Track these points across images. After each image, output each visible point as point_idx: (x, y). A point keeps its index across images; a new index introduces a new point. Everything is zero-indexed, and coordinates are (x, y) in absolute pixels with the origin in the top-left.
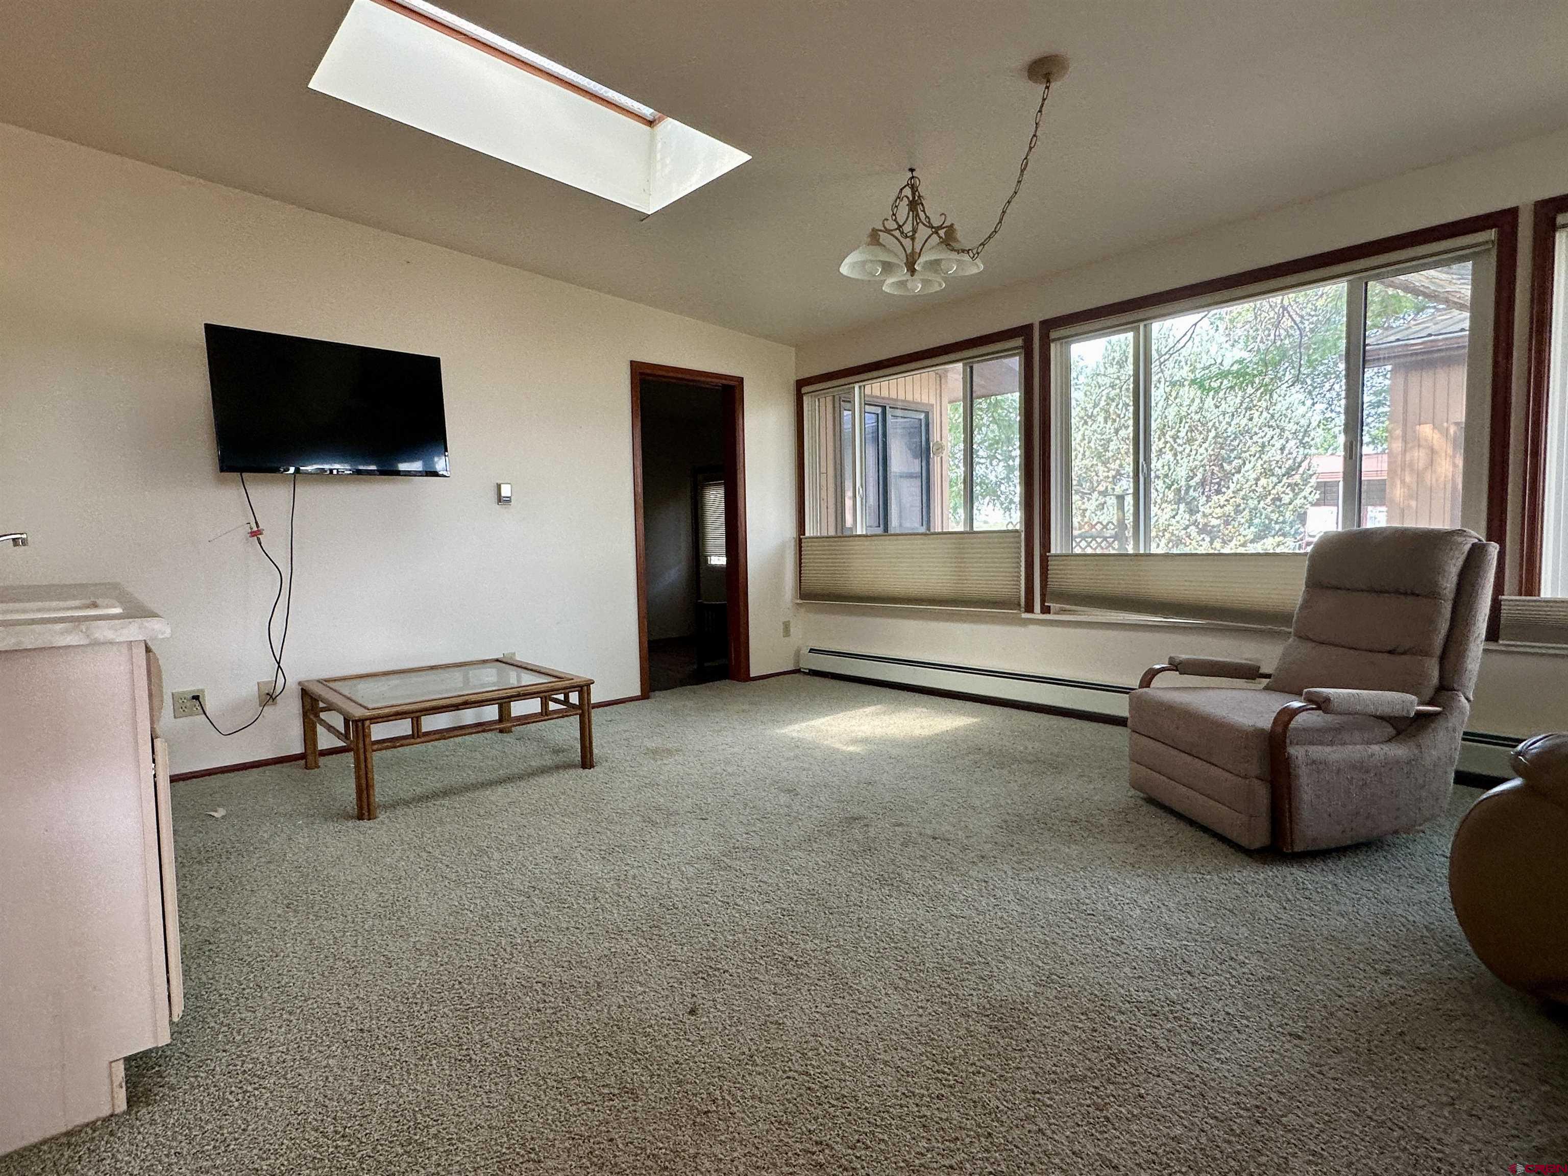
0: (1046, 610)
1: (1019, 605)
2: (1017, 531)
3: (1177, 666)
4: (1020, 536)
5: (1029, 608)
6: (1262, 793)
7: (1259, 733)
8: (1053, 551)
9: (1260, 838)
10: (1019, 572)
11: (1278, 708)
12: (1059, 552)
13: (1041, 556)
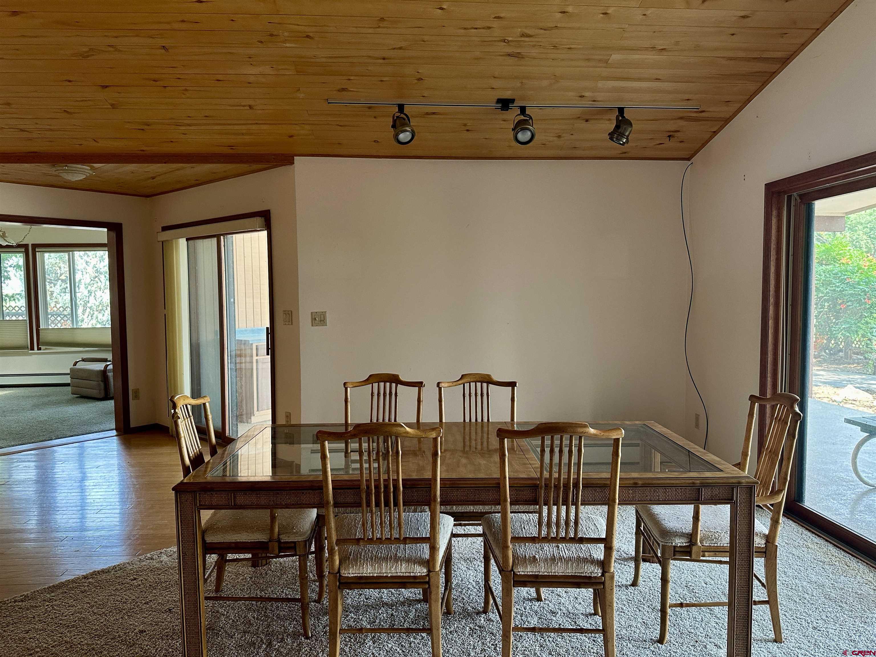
0: (39, 349)
1: (28, 348)
2: (25, 320)
3: (84, 360)
4: (27, 322)
5: (32, 349)
6: (102, 384)
7: (101, 371)
8: (41, 327)
9: (102, 395)
10: (27, 336)
11: (105, 365)
12: (43, 328)
13: (36, 329)
